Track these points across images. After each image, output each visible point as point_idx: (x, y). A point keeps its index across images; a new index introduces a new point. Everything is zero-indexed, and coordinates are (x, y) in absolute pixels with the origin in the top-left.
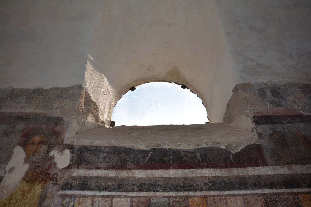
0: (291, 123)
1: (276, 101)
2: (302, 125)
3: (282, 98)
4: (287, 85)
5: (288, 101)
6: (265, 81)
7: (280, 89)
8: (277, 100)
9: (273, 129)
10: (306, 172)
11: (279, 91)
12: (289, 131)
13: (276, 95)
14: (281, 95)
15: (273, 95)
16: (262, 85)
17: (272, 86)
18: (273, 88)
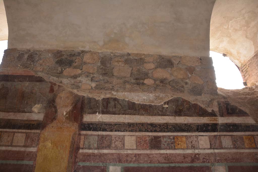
0: (20, 81)
1: (27, 63)
2: (27, 84)
3: (33, 61)
4: (44, 51)
5: (38, 64)
6: (28, 48)
7: (36, 54)
8: (29, 63)
9: (4, 85)
10: (6, 118)
11: (35, 56)
12: (15, 87)
13: (30, 59)
14: (34, 59)
15: (28, 59)
16: (24, 50)
17: (32, 52)
18: (32, 53)
